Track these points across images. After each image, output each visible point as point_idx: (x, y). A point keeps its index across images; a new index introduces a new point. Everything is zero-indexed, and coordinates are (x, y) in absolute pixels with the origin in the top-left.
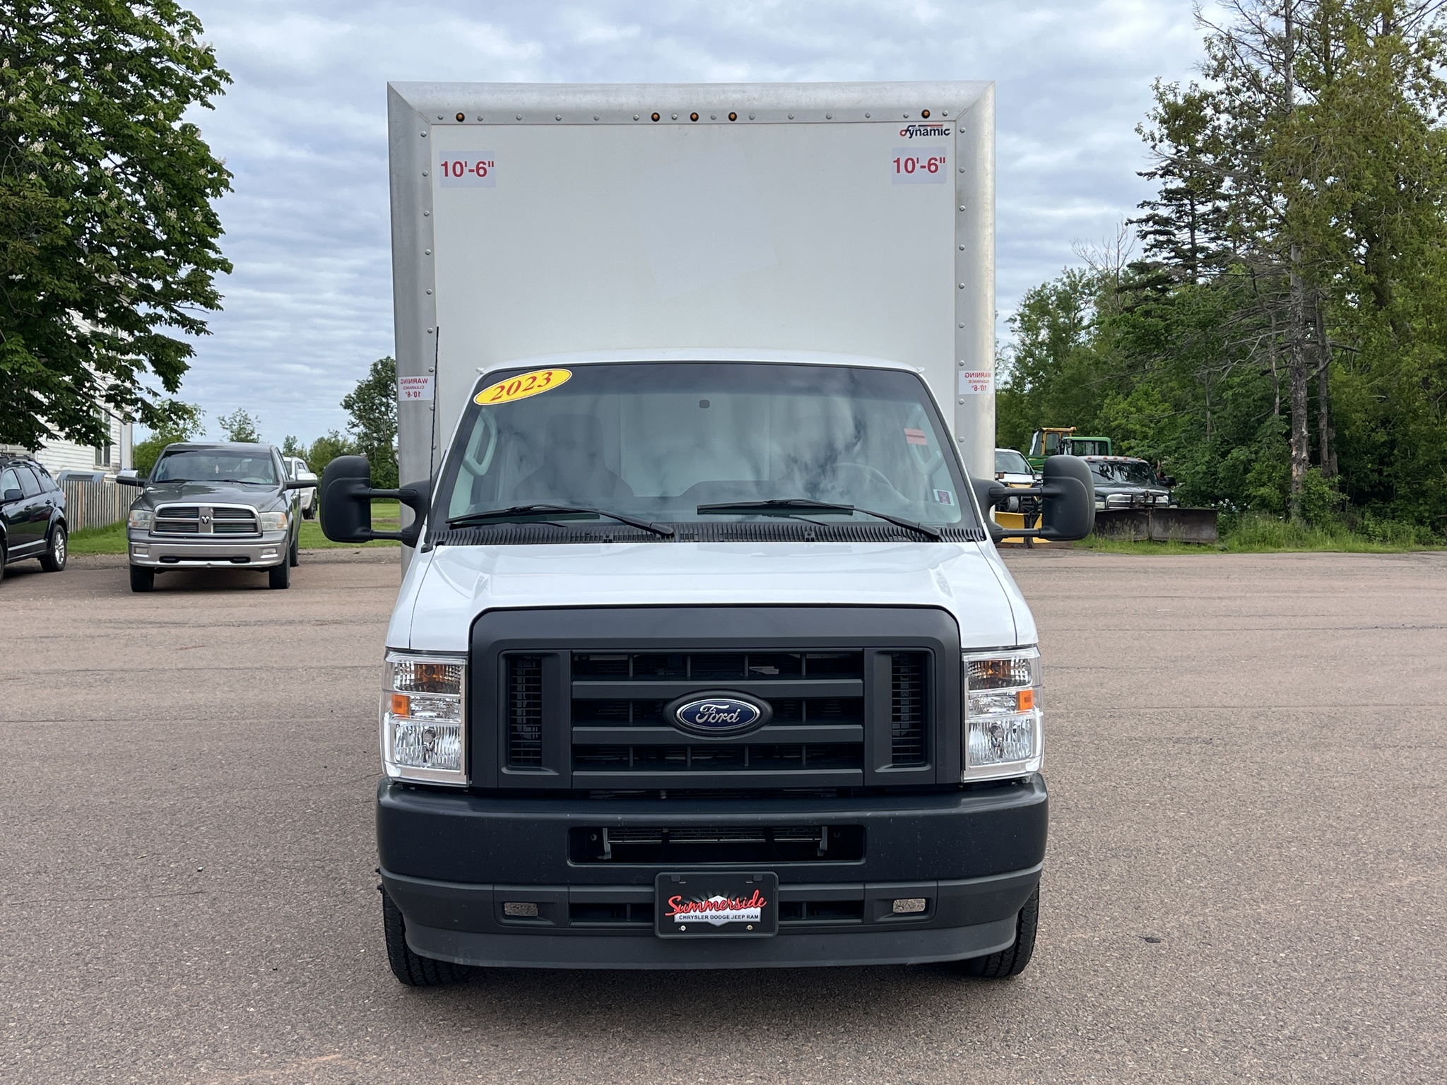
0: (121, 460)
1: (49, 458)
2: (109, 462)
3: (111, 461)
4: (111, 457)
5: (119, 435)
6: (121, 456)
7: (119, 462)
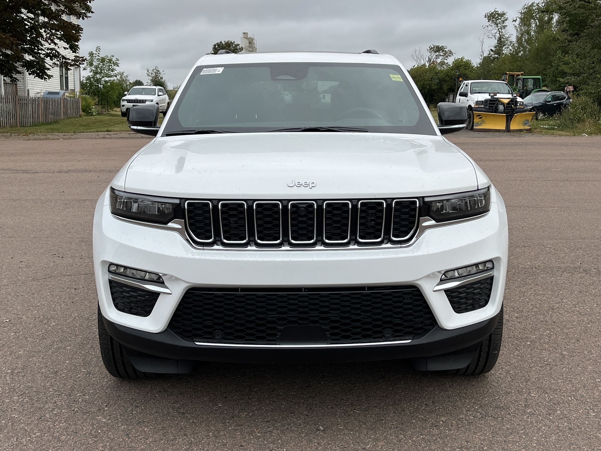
0: (75, 88)
1: (34, 86)
2: (68, 89)
3: (69, 88)
4: (69, 86)
5: (73, 76)
6: (74, 85)
7: (73, 88)
